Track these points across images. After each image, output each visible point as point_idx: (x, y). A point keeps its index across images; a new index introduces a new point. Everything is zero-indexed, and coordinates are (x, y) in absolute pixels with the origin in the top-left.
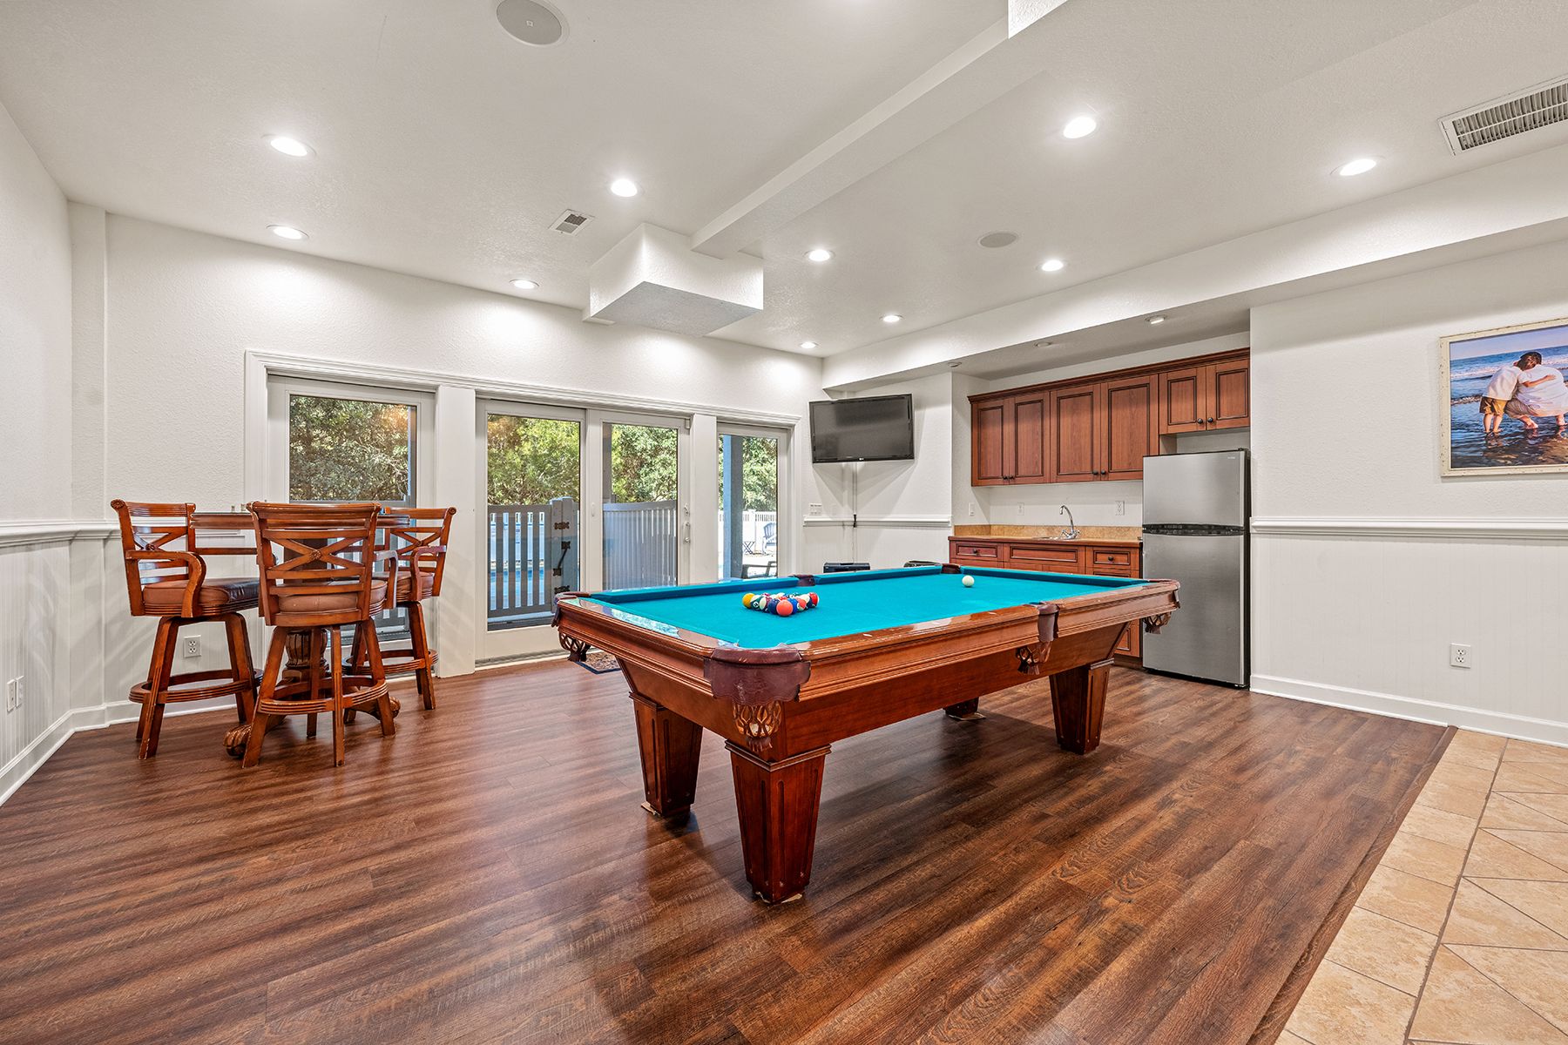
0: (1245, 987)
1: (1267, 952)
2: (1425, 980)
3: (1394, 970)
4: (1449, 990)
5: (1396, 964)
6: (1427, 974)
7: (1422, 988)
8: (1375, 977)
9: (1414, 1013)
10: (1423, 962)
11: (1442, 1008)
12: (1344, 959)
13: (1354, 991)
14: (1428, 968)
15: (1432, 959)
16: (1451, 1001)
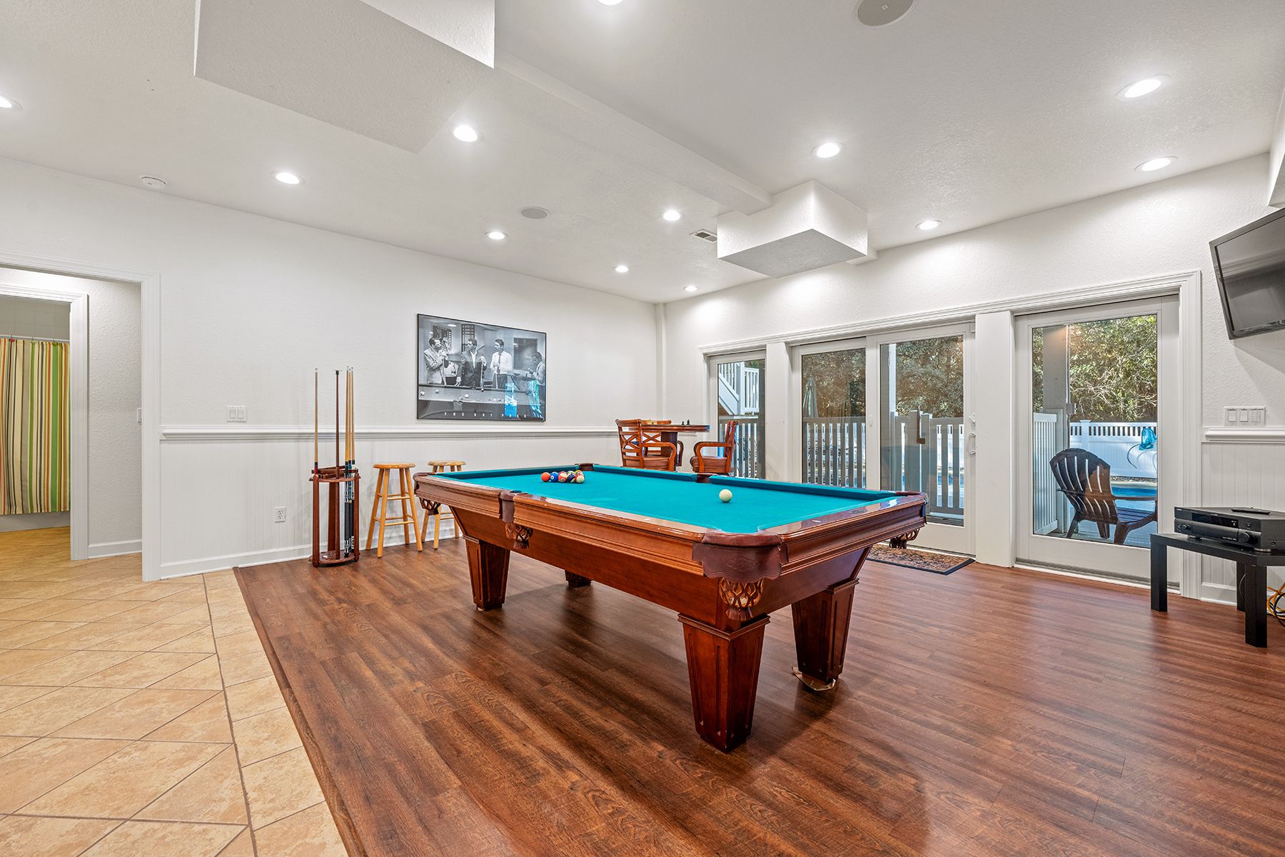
0: (319, 706)
1: (330, 725)
2: (243, 783)
3: (263, 773)
4: (226, 788)
5: (265, 778)
6: (244, 788)
7: (242, 776)
8: (270, 759)
9: (238, 758)
10: (251, 795)
11: (225, 773)
12: (293, 754)
13: (273, 743)
14: (245, 794)
15: (247, 804)
16: (221, 782)
